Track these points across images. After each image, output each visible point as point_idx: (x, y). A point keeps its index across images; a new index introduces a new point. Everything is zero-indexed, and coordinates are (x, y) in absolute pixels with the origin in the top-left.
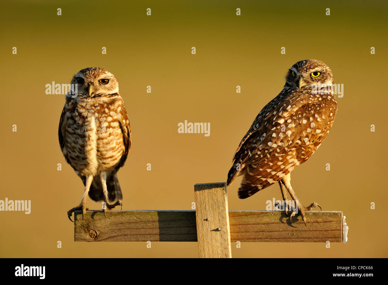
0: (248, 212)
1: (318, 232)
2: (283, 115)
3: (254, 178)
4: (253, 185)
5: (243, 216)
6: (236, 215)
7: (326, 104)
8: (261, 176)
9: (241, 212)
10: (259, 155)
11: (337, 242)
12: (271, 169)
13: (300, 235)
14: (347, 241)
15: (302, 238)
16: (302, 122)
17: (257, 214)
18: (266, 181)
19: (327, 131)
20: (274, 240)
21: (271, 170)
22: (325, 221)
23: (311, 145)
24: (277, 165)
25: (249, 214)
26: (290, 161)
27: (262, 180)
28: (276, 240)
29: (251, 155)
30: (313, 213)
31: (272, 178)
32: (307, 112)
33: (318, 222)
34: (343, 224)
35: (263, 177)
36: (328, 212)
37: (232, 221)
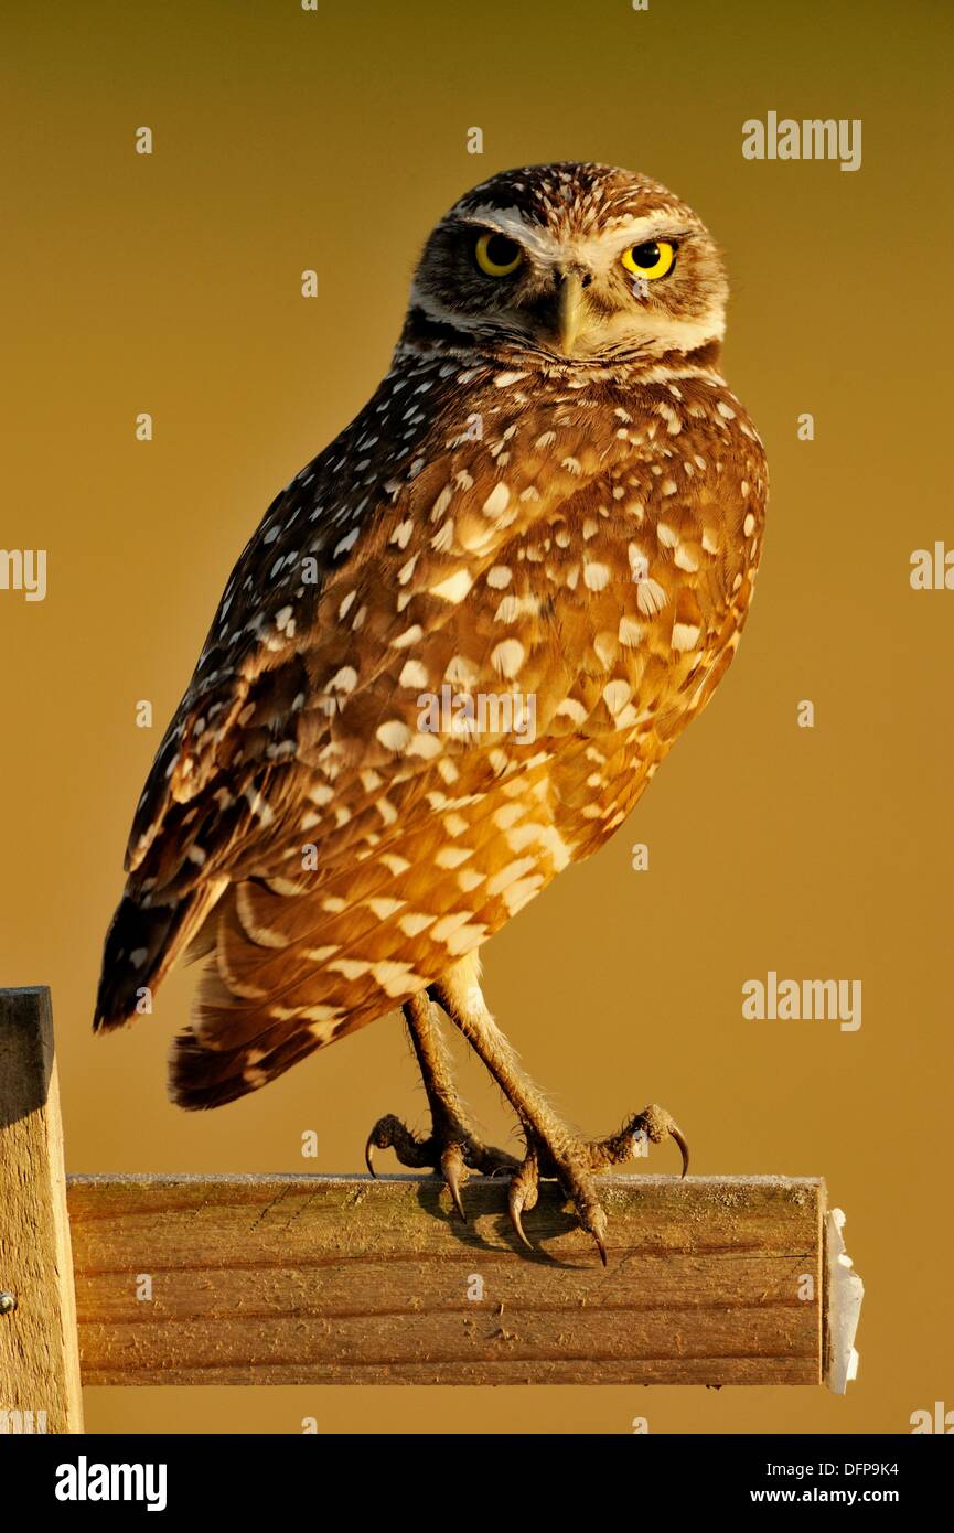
0: (194, 1188)
1: (664, 1316)
2: (462, 548)
3: (292, 961)
4: (281, 1014)
5: (162, 1209)
6: (117, 1208)
7: (711, 459)
8: (332, 950)
9: (153, 1187)
10: (321, 811)
11: (786, 1381)
12: (398, 897)
13: (539, 1338)
14: (851, 1373)
15: (553, 1359)
16: (581, 578)
17: (259, 1201)
18: (368, 978)
19: (729, 636)
20: (370, 1369)
21: (401, 904)
22: (708, 1246)
23: (640, 732)
24: (438, 869)
25: (206, 1198)
26: (517, 839)
27: (338, 975)
28: (387, 1370)
29: (267, 817)
30: (627, 1189)
31: (406, 961)
32: (604, 512)
33: (659, 1251)
34: (831, 1264)
35: (352, 956)
36: (731, 1180)
37: (93, 1242)
